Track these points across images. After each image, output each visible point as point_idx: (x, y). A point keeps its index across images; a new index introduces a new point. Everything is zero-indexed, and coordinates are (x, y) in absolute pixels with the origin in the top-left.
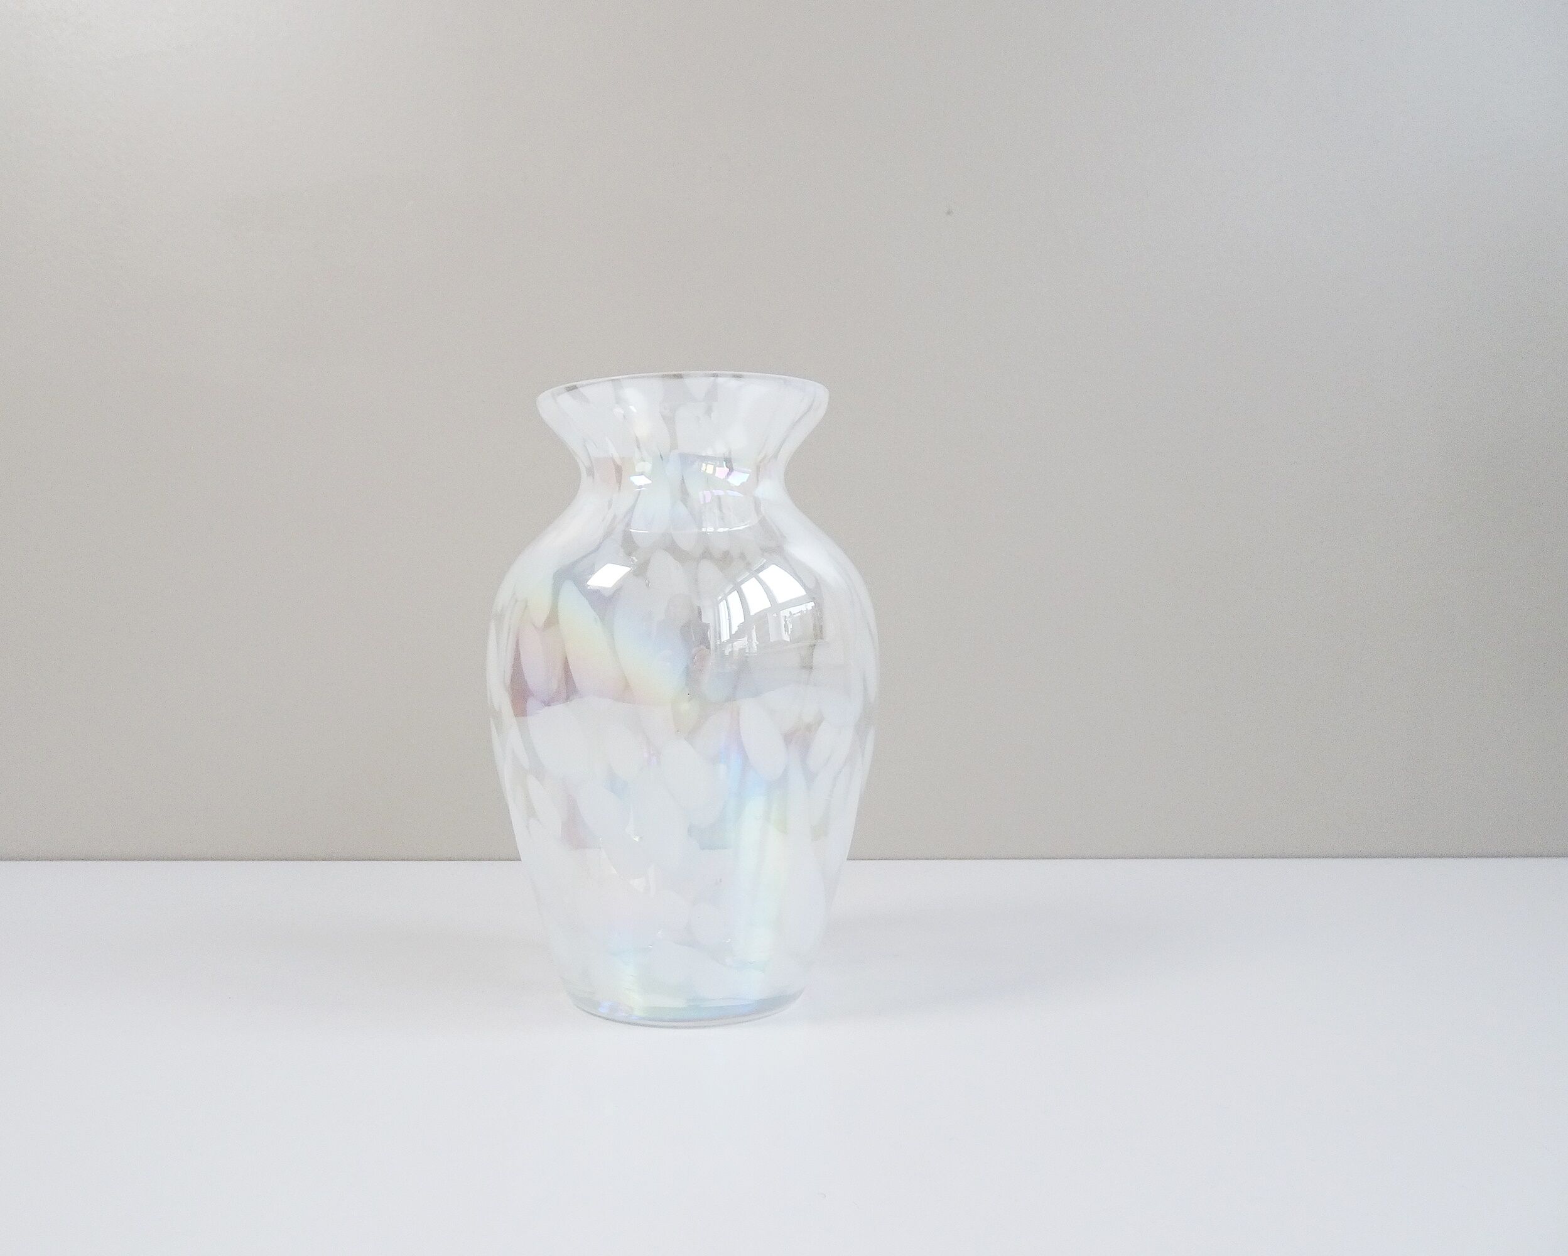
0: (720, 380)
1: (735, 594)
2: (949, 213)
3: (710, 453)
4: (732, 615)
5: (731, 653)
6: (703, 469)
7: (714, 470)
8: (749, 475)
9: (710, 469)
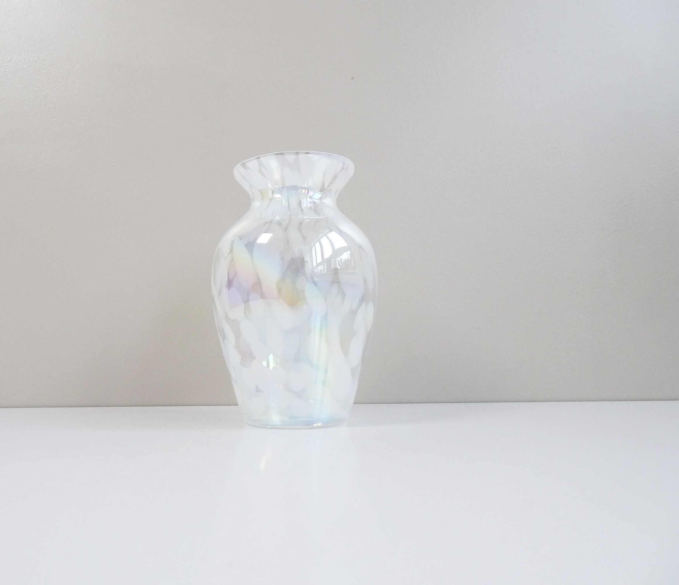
8: (321, 195)
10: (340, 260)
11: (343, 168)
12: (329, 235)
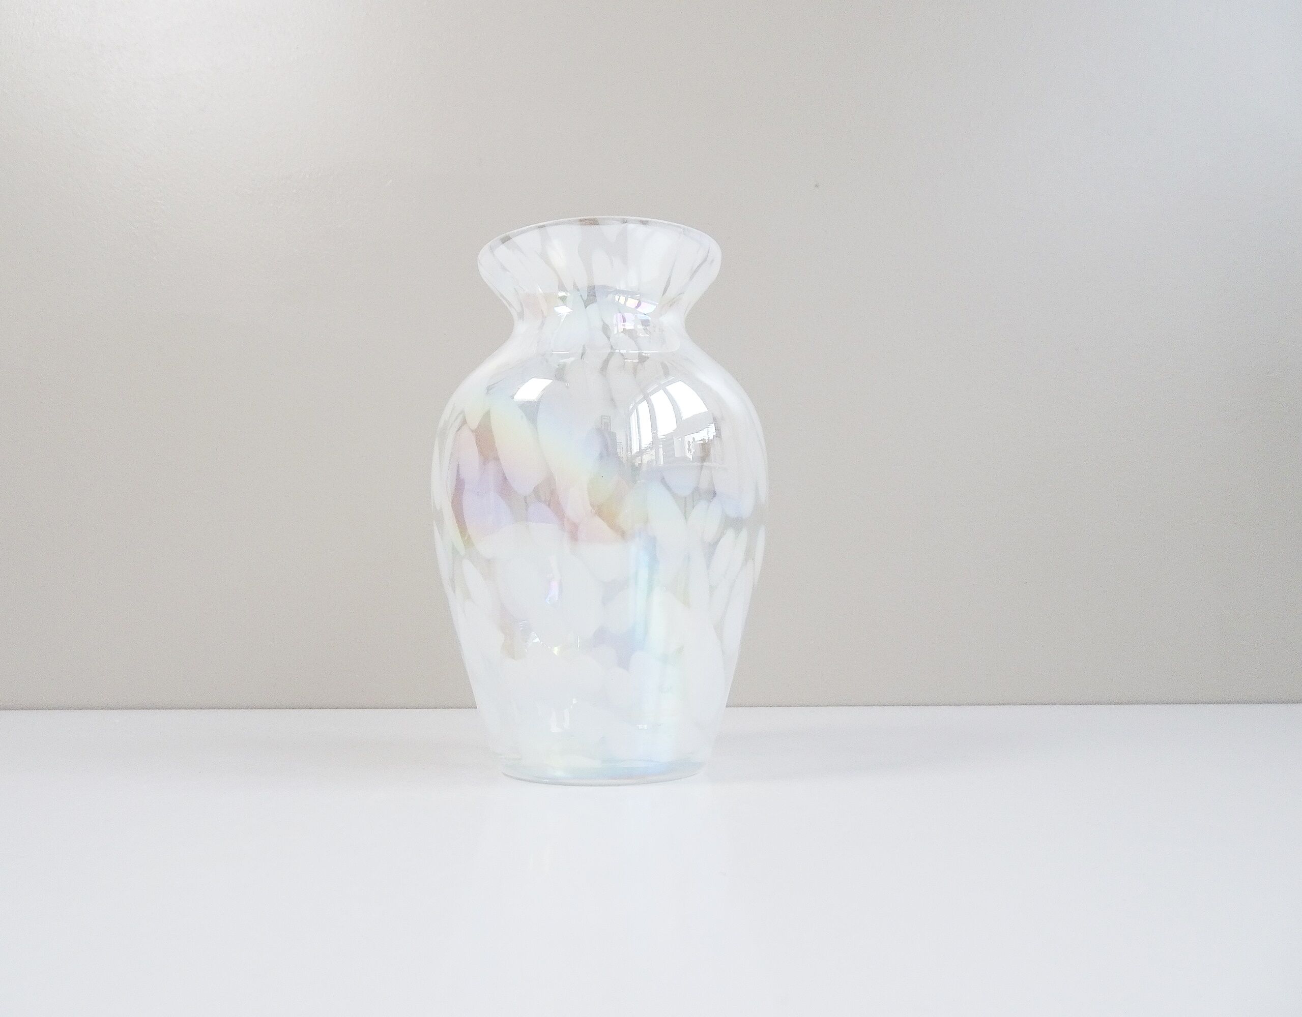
0: (631, 226)
1: (645, 403)
2: (816, 186)
3: (622, 287)
4: (641, 426)
5: (640, 465)
6: (617, 299)
7: (626, 300)
9: (622, 300)
10: (691, 440)
11: (705, 260)
12: (669, 388)
